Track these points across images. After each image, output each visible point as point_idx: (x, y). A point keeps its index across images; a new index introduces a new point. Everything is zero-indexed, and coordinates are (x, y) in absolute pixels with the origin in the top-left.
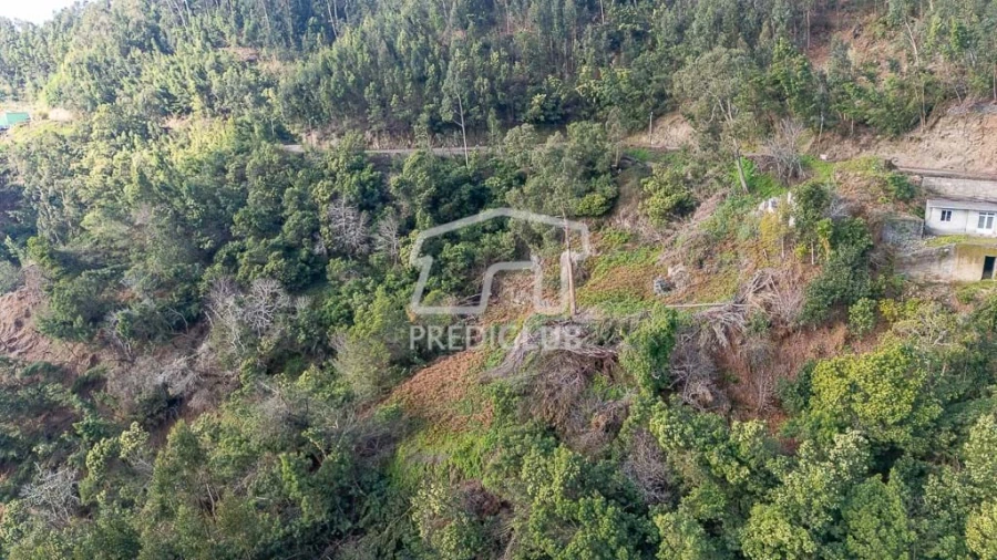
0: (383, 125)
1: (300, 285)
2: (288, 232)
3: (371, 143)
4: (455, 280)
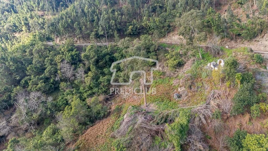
0: (81, 36)
1: (50, 92)
2: (46, 73)
3: (77, 42)
4: (104, 89)
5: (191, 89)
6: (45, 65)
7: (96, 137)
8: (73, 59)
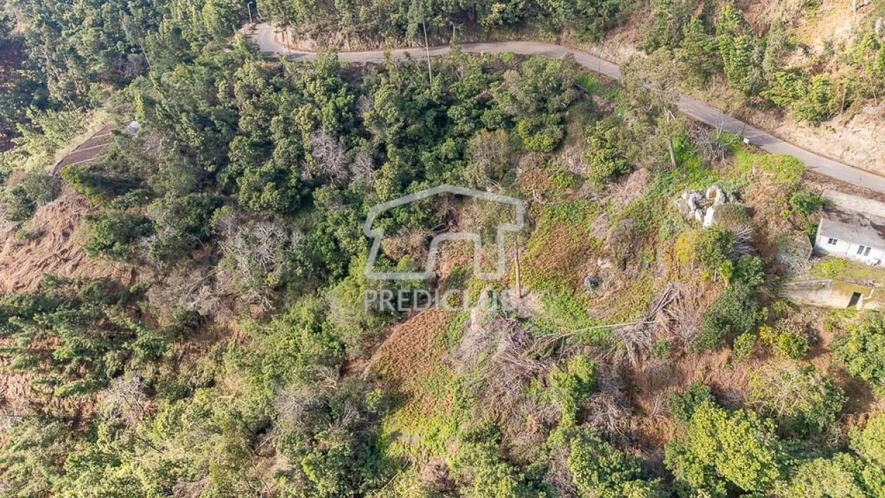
0: (352, 28)
1: (293, 209)
2: (278, 158)
3: (342, 45)
4: (422, 215)
5: (625, 269)
6: (270, 134)
7: (412, 355)
8: (340, 120)
